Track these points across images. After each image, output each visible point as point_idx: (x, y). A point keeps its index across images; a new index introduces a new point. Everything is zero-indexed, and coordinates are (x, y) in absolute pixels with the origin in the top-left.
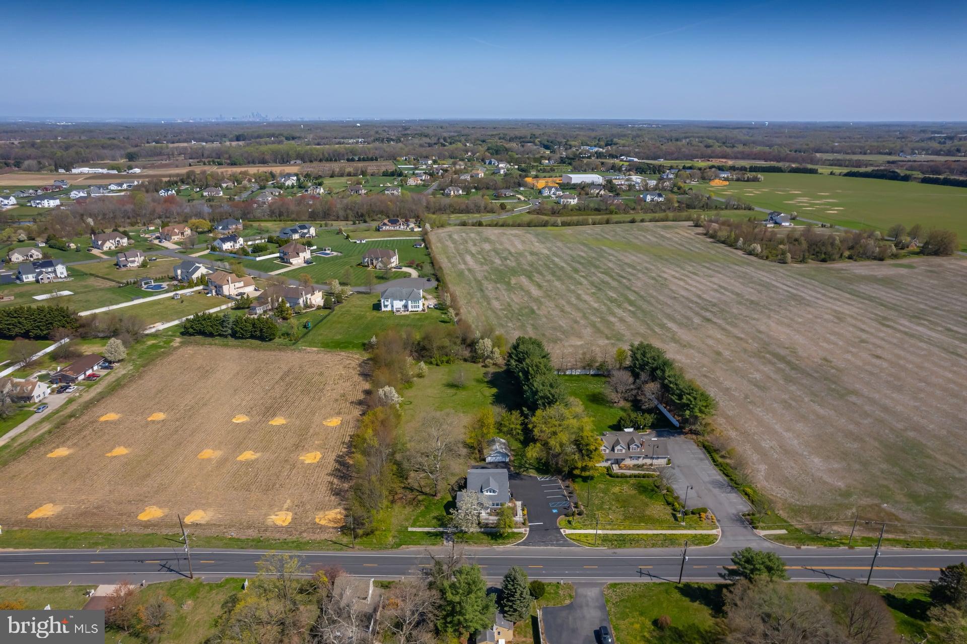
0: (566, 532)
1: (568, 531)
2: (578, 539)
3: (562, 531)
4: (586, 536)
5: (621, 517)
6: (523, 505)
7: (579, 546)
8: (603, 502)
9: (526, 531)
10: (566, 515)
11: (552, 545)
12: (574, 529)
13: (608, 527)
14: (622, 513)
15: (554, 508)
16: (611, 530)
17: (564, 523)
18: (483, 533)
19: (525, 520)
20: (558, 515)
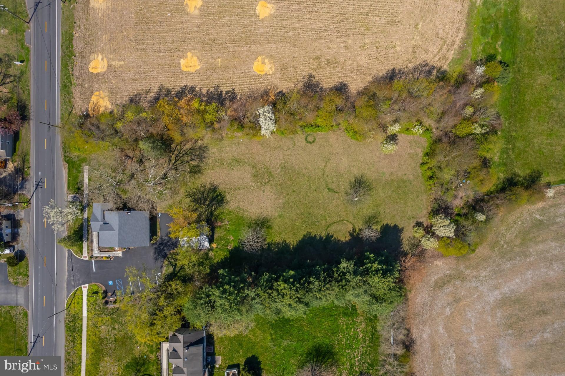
0: (85, 289)
1: (85, 291)
2: (76, 296)
3: (87, 285)
4: (80, 303)
5: (102, 336)
6: (117, 258)
7: (68, 296)
8: (123, 325)
9: (86, 257)
10: (105, 292)
11: (69, 276)
12: (87, 296)
13: (90, 322)
14: (108, 337)
15: (114, 283)
16: (88, 324)
17: (95, 289)
18: (82, 224)
19: (97, 257)
20: (106, 285)
